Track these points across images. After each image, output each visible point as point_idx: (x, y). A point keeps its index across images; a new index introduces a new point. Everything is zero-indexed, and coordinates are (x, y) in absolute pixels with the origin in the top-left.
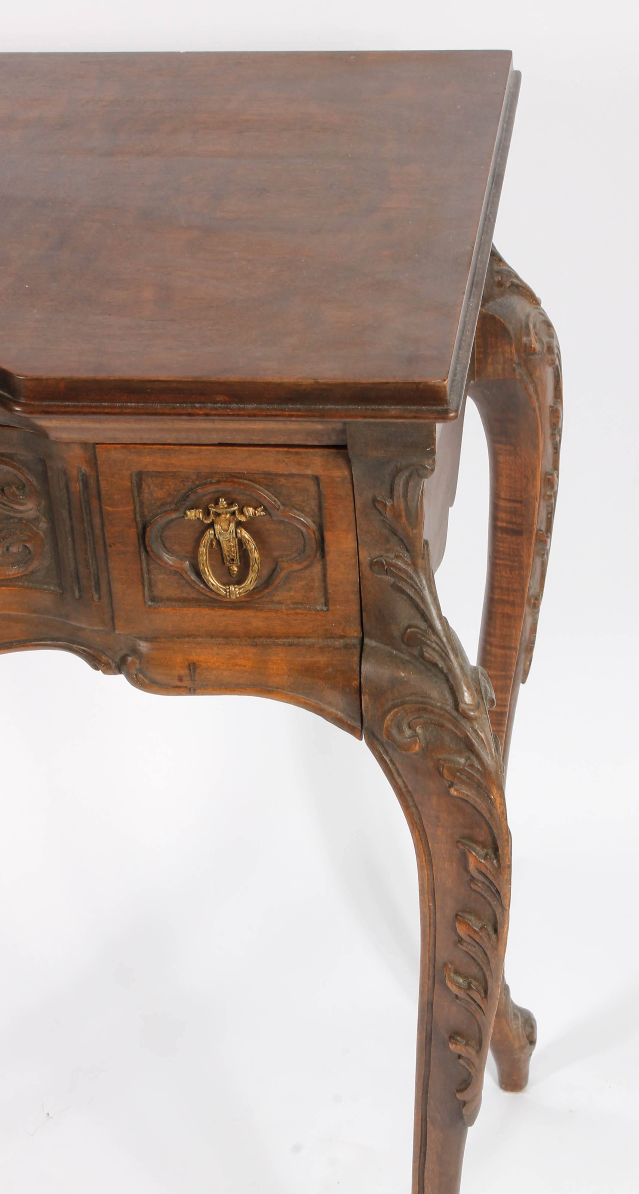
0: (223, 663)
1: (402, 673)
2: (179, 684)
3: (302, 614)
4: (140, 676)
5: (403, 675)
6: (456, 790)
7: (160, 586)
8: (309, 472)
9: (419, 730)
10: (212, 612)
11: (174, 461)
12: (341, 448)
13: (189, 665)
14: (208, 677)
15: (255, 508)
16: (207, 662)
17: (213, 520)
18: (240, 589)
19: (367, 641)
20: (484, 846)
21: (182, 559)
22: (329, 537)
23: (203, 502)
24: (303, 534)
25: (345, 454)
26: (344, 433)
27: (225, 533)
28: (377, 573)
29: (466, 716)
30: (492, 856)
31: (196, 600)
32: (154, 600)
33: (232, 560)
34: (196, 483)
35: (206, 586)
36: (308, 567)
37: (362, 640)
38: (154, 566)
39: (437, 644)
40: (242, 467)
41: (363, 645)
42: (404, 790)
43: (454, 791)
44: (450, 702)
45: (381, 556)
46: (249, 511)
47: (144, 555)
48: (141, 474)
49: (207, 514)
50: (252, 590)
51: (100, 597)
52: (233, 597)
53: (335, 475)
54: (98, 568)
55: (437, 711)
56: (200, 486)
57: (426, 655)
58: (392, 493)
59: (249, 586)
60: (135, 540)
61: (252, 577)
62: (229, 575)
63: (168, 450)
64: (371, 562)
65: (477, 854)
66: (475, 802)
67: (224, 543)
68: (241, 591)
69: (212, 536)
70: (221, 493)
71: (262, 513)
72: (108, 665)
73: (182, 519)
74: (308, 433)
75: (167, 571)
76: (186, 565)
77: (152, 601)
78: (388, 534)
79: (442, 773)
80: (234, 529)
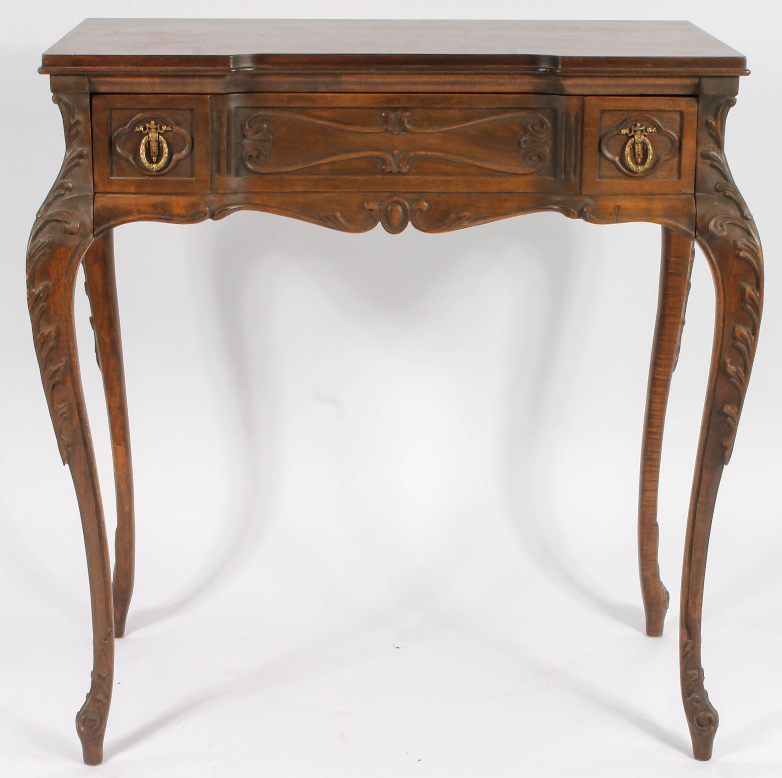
0: (632, 206)
2: (610, 218)
3: (668, 182)
4: (591, 215)
5: (717, 204)
6: (743, 254)
7: (604, 170)
8: (678, 109)
9: (725, 227)
11: (619, 104)
12: (695, 95)
13: (616, 208)
14: (624, 213)
15: (652, 129)
16: (624, 206)
17: (633, 134)
18: (643, 167)
19: (697, 194)
20: (751, 284)
21: (615, 155)
22: (684, 142)
23: (629, 125)
24: (672, 141)
25: (696, 99)
26: (698, 86)
27: (639, 139)
28: (704, 159)
29: (746, 218)
30: (755, 290)
31: (619, 178)
32: (600, 177)
33: (639, 155)
34: (627, 117)
35: (626, 169)
36: (672, 158)
37: (695, 194)
38: (603, 160)
39: (732, 188)
40: (649, 107)
41: (695, 196)
42: (715, 261)
43: (741, 254)
44: (738, 214)
45: (706, 150)
46: (650, 130)
47: (598, 154)
48: (603, 111)
49: (630, 131)
50: (647, 170)
51: (575, 177)
52: (640, 172)
53: (691, 110)
54: (576, 161)
55: (733, 217)
56: (628, 118)
57: (727, 194)
58: (715, 117)
59: (646, 166)
60: (596, 145)
61: (648, 161)
62: (636, 163)
63: (617, 99)
64: (702, 153)
65: (749, 289)
66: (750, 260)
67: (636, 146)
68: (643, 168)
69: (633, 142)
70: (638, 121)
71: (655, 131)
72: (574, 214)
73: (619, 134)
74: (682, 87)
75: (608, 162)
76: (617, 159)
77: (599, 178)
78: (710, 139)
79: (735, 247)
80: (643, 137)
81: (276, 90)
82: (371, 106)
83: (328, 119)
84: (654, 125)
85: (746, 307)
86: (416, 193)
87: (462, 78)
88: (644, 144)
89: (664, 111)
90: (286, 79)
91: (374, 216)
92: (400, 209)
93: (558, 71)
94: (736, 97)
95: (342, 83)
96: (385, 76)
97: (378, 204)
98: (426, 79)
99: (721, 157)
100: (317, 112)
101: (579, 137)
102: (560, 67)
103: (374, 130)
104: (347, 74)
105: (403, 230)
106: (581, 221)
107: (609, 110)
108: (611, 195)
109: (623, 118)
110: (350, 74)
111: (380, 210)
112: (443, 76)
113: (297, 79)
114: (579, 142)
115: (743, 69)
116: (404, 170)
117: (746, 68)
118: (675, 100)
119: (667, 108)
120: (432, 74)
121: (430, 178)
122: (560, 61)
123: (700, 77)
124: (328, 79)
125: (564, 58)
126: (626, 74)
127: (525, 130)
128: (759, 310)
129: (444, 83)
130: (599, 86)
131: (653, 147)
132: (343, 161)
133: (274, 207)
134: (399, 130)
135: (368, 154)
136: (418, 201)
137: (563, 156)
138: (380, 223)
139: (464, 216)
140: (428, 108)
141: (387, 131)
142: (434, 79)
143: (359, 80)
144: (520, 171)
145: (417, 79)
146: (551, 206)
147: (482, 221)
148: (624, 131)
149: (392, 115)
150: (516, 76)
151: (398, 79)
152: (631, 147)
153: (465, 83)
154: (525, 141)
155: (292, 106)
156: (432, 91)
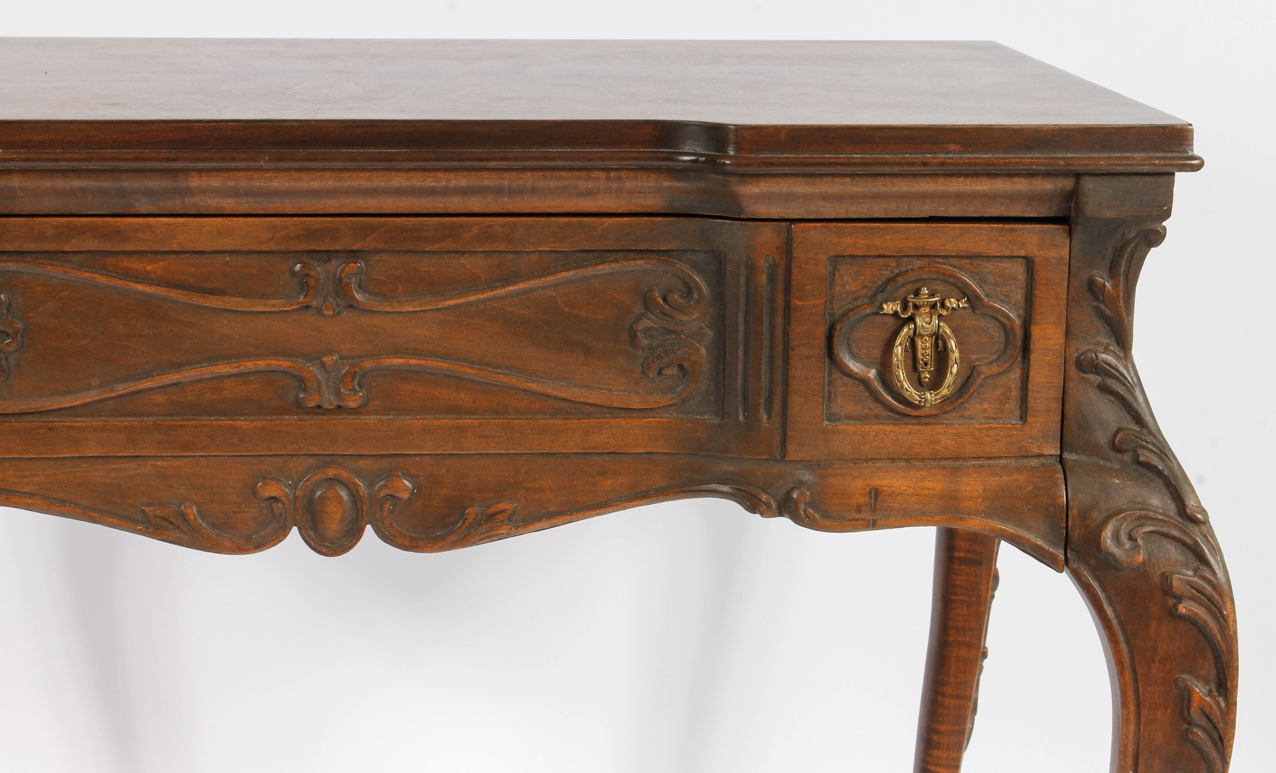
0: (909, 487)
1: (1115, 480)
2: (857, 516)
3: (997, 428)
4: (810, 511)
5: (1117, 481)
6: (1185, 608)
7: (839, 399)
8: (1023, 253)
9: (1140, 542)
10: (897, 429)
11: (877, 242)
12: (1065, 219)
13: (870, 493)
14: (890, 505)
15: (958, 300)
16: (891, 487)
17: (912, 313)
18: (936, 394)
19: (1066, 455)
20: (1205, 679)
21: (868, 365)
22: (1036, 331)
23: (902, 292)
24: (1007, 331)
25: (1066, 227)
26: (1073, 196)
27: (927, 326)
28: (1084, 372)
29: (1193, 520)
30: (1215, 694)
31: (878, 418)
32: (832, 417)
33: (926, 364)
34: (897, 271)
35: (893, 398)
36: (1005, 372)
37: (1061, 456)
38: (837, 375)
39: (1154, 445)
40: (951, 248)
41: (1061, 461)
42: (1115, 622)
43: (1182, 609)
44: (1172, 508)
45: (1090, 350)
46: (952, 303)
47: (827, 360)
48: (837, 259)
49: (905, 308)
50: (945, 399)
51: (770, 417)
52: (928, 405)
53: (1053, 254)
54: (772, 380)
55: (1160, 517)
56: (898, 275)
57: (1142, 458)
58: (1113, 272)
59: (945, 391)
60: (821, 341)
61: (949, 379)
62: (919, 384)
63: (873, 228)
64: (1078, 358)
65: (1199, 690)
66: (1205, 622)
67: (919, 343)
68: (937, 397)
69: (912, 332)
70: (923, 281)
71: (966, 305)
72: (768, 505)
73: (877, 313)
74: (1032, 198)
75: (851, 381)
76: (872, 374)
77: (829, 420)
78: (1099, 324)
79: (1167, 590)
80: (937, 322)
81: (26, 210)
82: (264, 248)
83: (159, 282)
84: (964, 292)
85: (1193, 733)
86: (382, 456)
87: (487, 180)
88: (938, 337)
89: (988, 258)
90: (47, 183)
91: (281, 514)
92: (344, 494)
93: (728, 162)
94: (1164, 224)
95: (189, 192)
96: (295, 175)
97: (290, 485)
98: (398, 181)
99: (1126, 367)
100: (134, 264)
101: (779, 320)
102: (732, 153)
103: (274, 305)
104: (200, 171)
105: (351, 548)
106: (785, 522)
107: (853, 257)
108: (856, 461)
109: (887, 273)
110: (209, 170)
111: (296, 498)
112: (440, 175)
113: (76, 183)
114: (779, 334)
115: (1185, 155)
116: (353, 405)
117: (1192, 151)
118: (1012, 230)
119: (994, 250)
120: (415, 170)
121: (415, 422)
122: (731, 136)
123: (1078, 176)
124: (154, 183)
125: (740, 129)
126: (896, 169)
127: (647, 302)
128: (1225, 742)
129: (445, 192)
130: (826, 197)
131: (959, 344)
132: (201, 381)
133: (31, 495)
134: (338, 305)
135: (261, 364)
136: (390, 474)
137: (740, 368)
138: (295, 529)
139: (502, 511)
140: (406, 252)
141: (308, 307)
142: (418, 181)
143: (231, 184)
144: (636, 402)
145: (378, 181)
146: (713, 486)
147: (545, 523)
148: (889, 308)
149: (320, 270)
150: (623, 174)
151: (329, 182)
152: (906, 346)
153: (499, 192)
154: (646, 331)
155: (67, 248)
156: (418, 211)
